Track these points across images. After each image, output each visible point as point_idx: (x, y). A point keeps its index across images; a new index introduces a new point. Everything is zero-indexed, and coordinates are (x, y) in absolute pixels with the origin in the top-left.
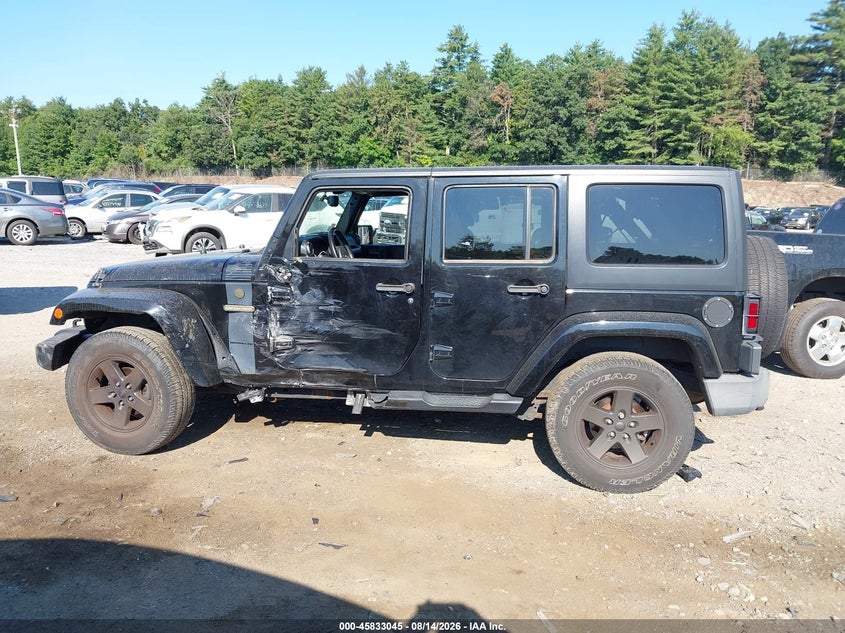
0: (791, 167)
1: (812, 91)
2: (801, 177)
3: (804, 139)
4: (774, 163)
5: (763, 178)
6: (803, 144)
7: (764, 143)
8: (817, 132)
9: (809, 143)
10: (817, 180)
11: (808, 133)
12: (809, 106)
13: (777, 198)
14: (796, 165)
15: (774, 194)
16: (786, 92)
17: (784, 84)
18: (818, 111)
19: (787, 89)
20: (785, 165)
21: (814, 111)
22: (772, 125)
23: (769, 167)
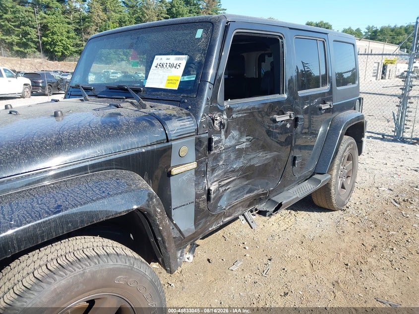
0: (26, 51)
1: (26, 11)
2: (32, 57)
3: (29, 36)
4: (16, 48)
5: (12, 57)
6: (28, 39)
7: (8, 37)
8: (34, 33)
9: (32, 39)
10: (40, 58)
11: (30, 33)
12: (27, 19)
13: (23, 67)
14: (28, 50)
15: (21, 65)
16: (12, 10)
17: (10, 5)
18: (32, 22)
19: (12, 8)
20: (22, 49)
21: (30, 22)
22: (10, 27)
23: (13, 50)
